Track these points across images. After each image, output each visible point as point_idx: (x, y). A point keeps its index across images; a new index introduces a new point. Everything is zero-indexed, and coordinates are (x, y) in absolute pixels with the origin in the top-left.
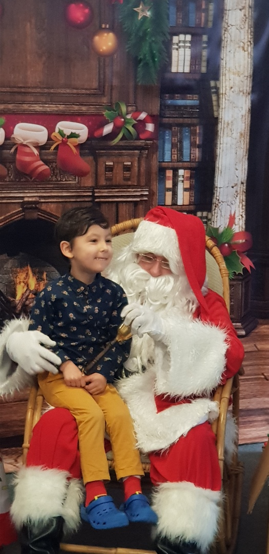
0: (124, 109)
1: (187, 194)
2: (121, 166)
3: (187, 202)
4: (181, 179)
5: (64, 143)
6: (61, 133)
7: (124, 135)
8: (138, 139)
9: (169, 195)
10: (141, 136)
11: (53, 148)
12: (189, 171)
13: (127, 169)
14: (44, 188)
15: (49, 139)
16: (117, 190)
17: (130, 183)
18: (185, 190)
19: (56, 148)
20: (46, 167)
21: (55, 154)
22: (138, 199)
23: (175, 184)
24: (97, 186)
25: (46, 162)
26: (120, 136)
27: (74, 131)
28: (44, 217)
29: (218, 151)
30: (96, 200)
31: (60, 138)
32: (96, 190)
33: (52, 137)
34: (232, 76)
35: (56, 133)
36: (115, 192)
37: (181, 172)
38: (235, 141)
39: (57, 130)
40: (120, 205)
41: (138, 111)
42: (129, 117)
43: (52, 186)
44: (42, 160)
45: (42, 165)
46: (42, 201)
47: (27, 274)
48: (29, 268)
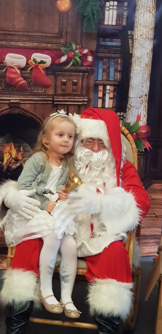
0: (74, 46)
1: (112, 101)
2: (71, 82)
3: (111, 106)
4: (108, 91)
5: (36, 67)
6: (34, 60)
7: (73, 63)
8: (82, 65)
9: (100, 101)
10: (84, 64)
11: (29, 69)
12: (113, 87)
13: (75, 84)
14: (23, 95)
15: (27, 64)
16: (68, 97)
17: (76, 93)
18: (110, 98)
19: (31, 70)
20: (25, 81)
21: (31, 73)
22: (81, 103)
23: (104, 95)
24: (56, 94)
25: (25, 78)
26: (71, 63)
27: (42, 59)
28: (22, 112)
29: (132, 75)
30: (55, 103)
31: (34, 63)
32: (55, 97)
33: (29, 63)
34: (142, 28)
35: (31, 61)
36: (67, 98)
37: (108, 87)
38: (142, 69)
39: (32, 59)
40: (70, 106)
41: (83, 48)
42: (77, 52)
43: (28, 93)
44: (22, 77)
45: (22, 80)
46: (22, 102)
47: (11, 147)
48: (12, 144)
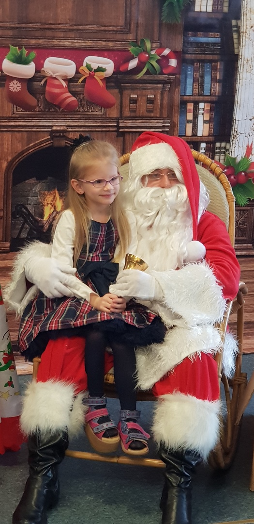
0: (148, 45)
1: (207, 125)
2: (145, 98)
3: (206, 134)
4: (201, 111)
5: (91, 77)
6: (88, 67)
7: (148, 70)
8: (162, 73)
9: (189, 126)
10: (164, 71)
11: (80, 80)
12: (209, 104)
13: (151, 101)
14: (71, 118)
15: (77, 72)
16: (140, 121)
17: (152, 115)
18: (205, 122)
19: (84, 81)
20: (74, 98)
21: (83, 86)
23: (196, 117)
24: (121, 117)
25: (74, 94)
26: (145, 70)
27: (100, 65)
28: (70, 144)
29: (238, 86)
30: (121, 130)
31: (87, 72)
32: (120, 121)
33: (80, 70)
34: (252, 16)
35: (83, 67)
36: (138, 123)
37: (202, 105)
38: (253, 77)
39: (85, 64)
41: (162, 48)
42: (153, 53)
43: (79, 116)
44: (70, 92)
45: (70, 97)
46: (70, 130)
47: (54, 196)
48: (57, 192)
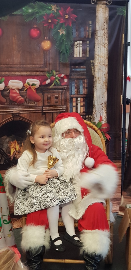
0: (55, 73)
1: (82, 108)
2: (54, 97)
3: (82, 112)
4: (79, 102)
5: (30, 88)
6: (28, 84)
7: (55, 84)
8: (61, 85)
9: (74, 109)
10: (62, 84)
11: (25, 90)
12: (83, 98)
13: (57, 98)
14: (21, 107)
15: (23, 86)
17: (58, 104)
18: (81, 106)
19: (27, 90)
20: (22, 98)
21: (26, 93)
22: (62, 111)
23: (77, 104)
24: (44, 106)
25: (22, 96)
26: (53, 84)
27: (34, 83)
28: (21, 119)
29: (95, 90)
30: (44, 112)
31: (28, 86)
32: (43, 108)
33: (25, 86)
34: (100, 58)
35: (26, 84)
36: (51, 108)
37: (79, 99)
38: (101, 85)
39: (27, 83)
40: (54, 114)
41: (61, 74)
42: (57, 76)
43: (25, 106)
44: (21, 95)
45: (21, 97)
46: (21, 112)
47: (15, 144)
48: (16, 141)
